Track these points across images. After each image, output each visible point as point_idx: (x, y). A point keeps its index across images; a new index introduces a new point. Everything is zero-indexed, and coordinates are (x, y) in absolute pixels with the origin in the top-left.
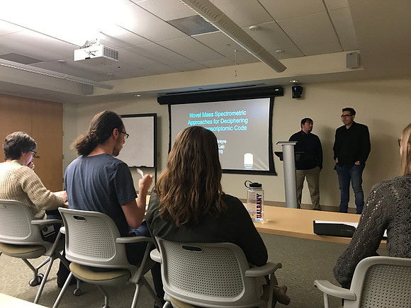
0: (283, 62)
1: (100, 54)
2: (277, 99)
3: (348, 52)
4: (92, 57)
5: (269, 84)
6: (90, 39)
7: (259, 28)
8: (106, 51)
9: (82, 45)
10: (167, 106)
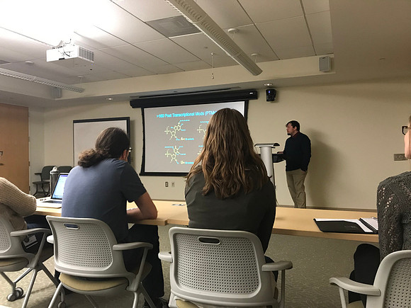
0: (260, 65)
1: (75, 54)
2: (251, 102)
3: (321, 56)
4: (66, 57)
7: (238, 31)
10: (140, 109)
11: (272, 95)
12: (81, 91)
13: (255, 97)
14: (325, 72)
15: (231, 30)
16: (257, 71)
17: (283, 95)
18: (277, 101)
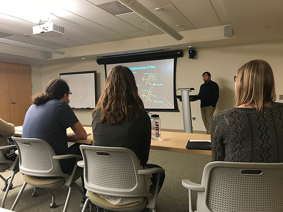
0: (181, 33)
1: (51, 29)
2: (179, 59)
3: (225, 26)
4: (45, 31)
5: (173, 49)
7: (162, 10)
8: (55, 27)
10: (104, 65)
11: (193, 54)
12: (63, 53)
13: (181, 55)
14: (229, 37)
15: (157, 9)
16: (179, 38)
17: (201, 54)
18: (197, 58)
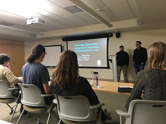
0: (111, 23)
1: (37, 21)
2: (110, 38)
3: (137, 19)
4: (34, 23)
5: (106, 32)
6: (33, 16)
7: (101, 10)
8: (39, 20)
9: (30, 18)
11: (118, 35)
12: (43, 35)
13: (111, 36)
14: (140, 25)
17: (123, 35)
